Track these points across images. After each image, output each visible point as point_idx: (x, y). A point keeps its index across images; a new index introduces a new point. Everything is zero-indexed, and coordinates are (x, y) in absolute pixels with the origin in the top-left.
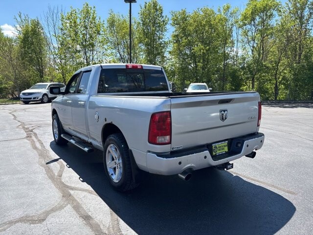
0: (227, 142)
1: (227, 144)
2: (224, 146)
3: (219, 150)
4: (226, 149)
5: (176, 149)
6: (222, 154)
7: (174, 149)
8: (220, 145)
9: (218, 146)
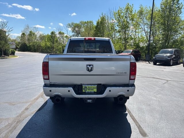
0: (96, 86)
1: (96, 87)
2: (95, 88)
3: (88, 90)
4: (95, 90)
5: (53, 83)
6: (91, 93)
7: (52, 83)
8: (89, 87)
9: (88, 87)
